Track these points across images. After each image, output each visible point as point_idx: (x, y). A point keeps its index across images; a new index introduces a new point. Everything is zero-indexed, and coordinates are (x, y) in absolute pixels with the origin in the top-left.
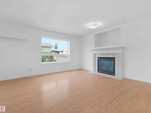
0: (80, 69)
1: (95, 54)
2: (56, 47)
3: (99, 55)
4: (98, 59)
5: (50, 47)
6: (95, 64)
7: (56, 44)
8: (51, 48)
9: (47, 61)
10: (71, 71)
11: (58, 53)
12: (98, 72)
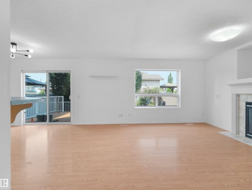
0: (205, 124)
1: (238, 96)
2: (170, 80)
3: (249, 96)
4: (247, 107)
5: (159, 81)
6: (238, 118)
7: (169, 74)
8: (161, 81)
9: (152, 102)
10: (184, 124)
11: (173, 90)
12: (246, 136)
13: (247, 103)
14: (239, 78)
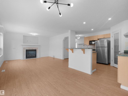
1: (24, 48)
12: (26, 58)
13: (26, 50)
14: (23, 43)
